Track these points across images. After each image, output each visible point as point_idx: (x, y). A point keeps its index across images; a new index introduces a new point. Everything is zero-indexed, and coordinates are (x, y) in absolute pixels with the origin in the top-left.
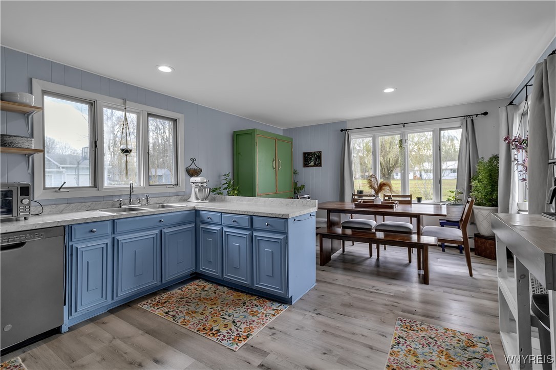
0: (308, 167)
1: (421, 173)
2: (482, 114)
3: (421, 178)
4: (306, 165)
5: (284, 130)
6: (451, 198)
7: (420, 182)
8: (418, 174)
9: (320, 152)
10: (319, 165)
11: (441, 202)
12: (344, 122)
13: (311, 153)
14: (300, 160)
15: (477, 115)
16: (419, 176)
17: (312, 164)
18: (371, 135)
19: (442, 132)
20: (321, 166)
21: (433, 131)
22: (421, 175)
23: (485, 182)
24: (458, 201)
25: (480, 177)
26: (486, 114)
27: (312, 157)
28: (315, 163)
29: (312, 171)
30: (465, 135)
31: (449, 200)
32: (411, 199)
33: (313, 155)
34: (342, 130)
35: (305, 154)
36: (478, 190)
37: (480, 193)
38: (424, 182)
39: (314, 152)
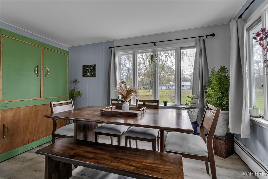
0: (86, 77)
1: (169, 87)
2: (211, 35)
3: (169, 89)
4: (84, 75)
5: (69, 48)
6: (188, 102)
7: (168, 91)
8: (168, 87)
9: (95, 65)
10: (94, 75)
11: (181, 105)
12: (113, 42)
13: (89, 65)
14: (80, 71)
15: (207, 36)
16: (168, 88)
17: (89, 74)
18: (132, 52)
19: (182, 51)
20: (95, 76)
21: (175, 50)
22: (169, 88)
23: (217, 89)
24: (194, 105)
25: (212, 85)
26: (213, 35)
27: (89, 69)
28: (91, 74)
29: (89, 80)
30: (199, 52)
31: (187, 104)
32: (158, 104)
33: (89, 67)
34: (110, 48)
35: (84, 66)
36: (211, 96)
37: (213, 99)
38: (170, 91)
39: (91, 65)
